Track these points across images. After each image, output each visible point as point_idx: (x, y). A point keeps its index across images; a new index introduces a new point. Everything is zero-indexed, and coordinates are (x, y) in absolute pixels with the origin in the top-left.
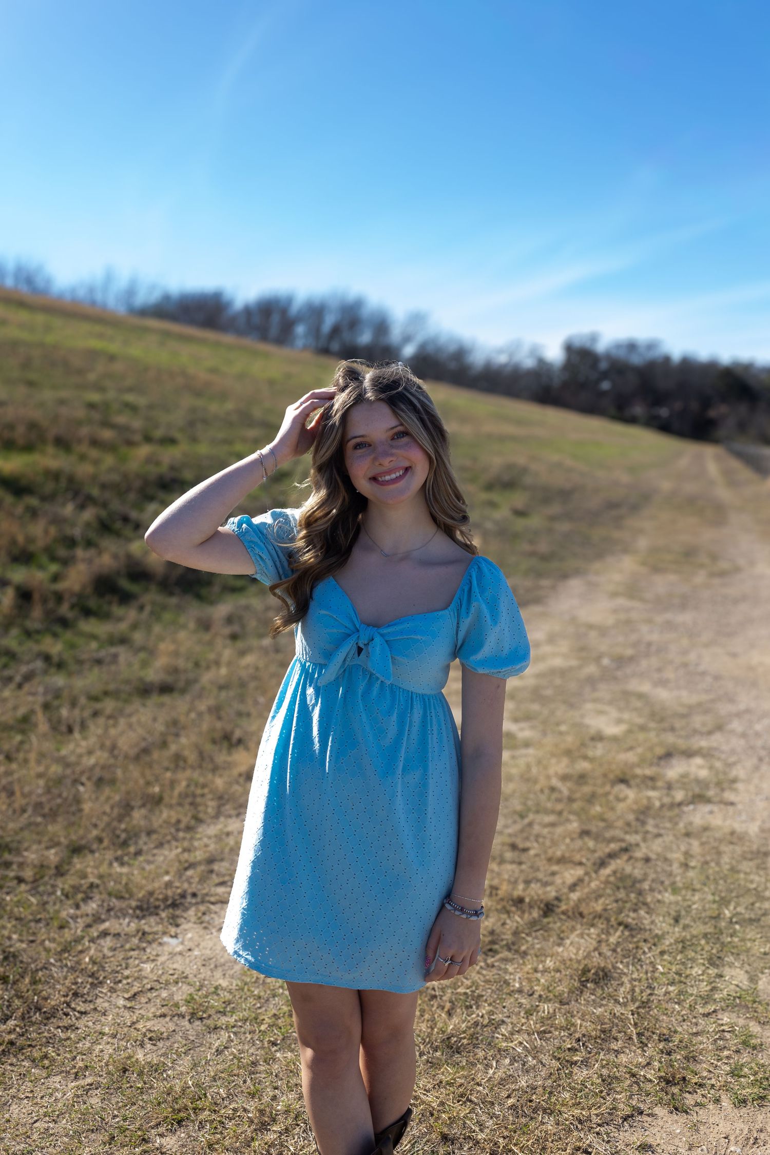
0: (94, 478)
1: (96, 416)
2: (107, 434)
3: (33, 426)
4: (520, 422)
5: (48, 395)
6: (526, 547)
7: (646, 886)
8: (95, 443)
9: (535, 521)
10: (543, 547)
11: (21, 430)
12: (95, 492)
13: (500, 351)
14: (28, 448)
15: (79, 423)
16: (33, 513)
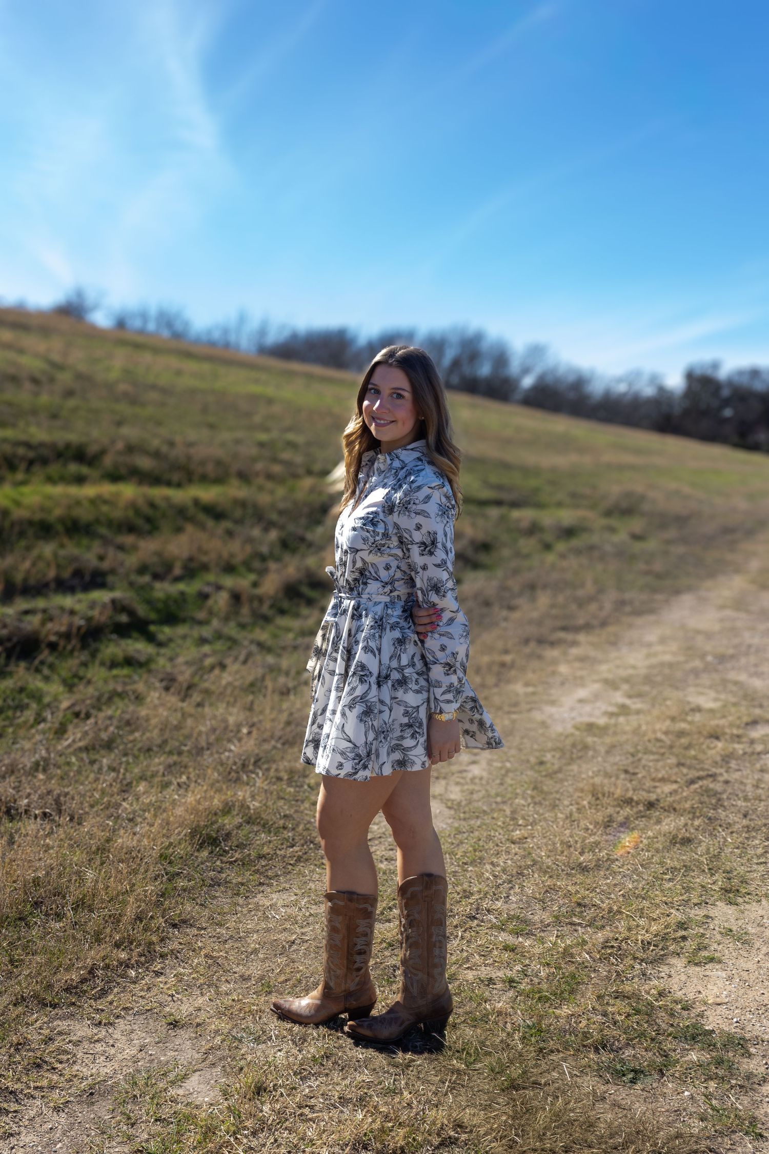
0: (272, 505)
1: (266, 453)
2: (277, 469)
4: (638, 451)
6: (642, 566)
7: (725, 796)
8: (268, 476)
9: (652, 545)
10: (658, 566)
13: (620, 380)
15: (255, 459)
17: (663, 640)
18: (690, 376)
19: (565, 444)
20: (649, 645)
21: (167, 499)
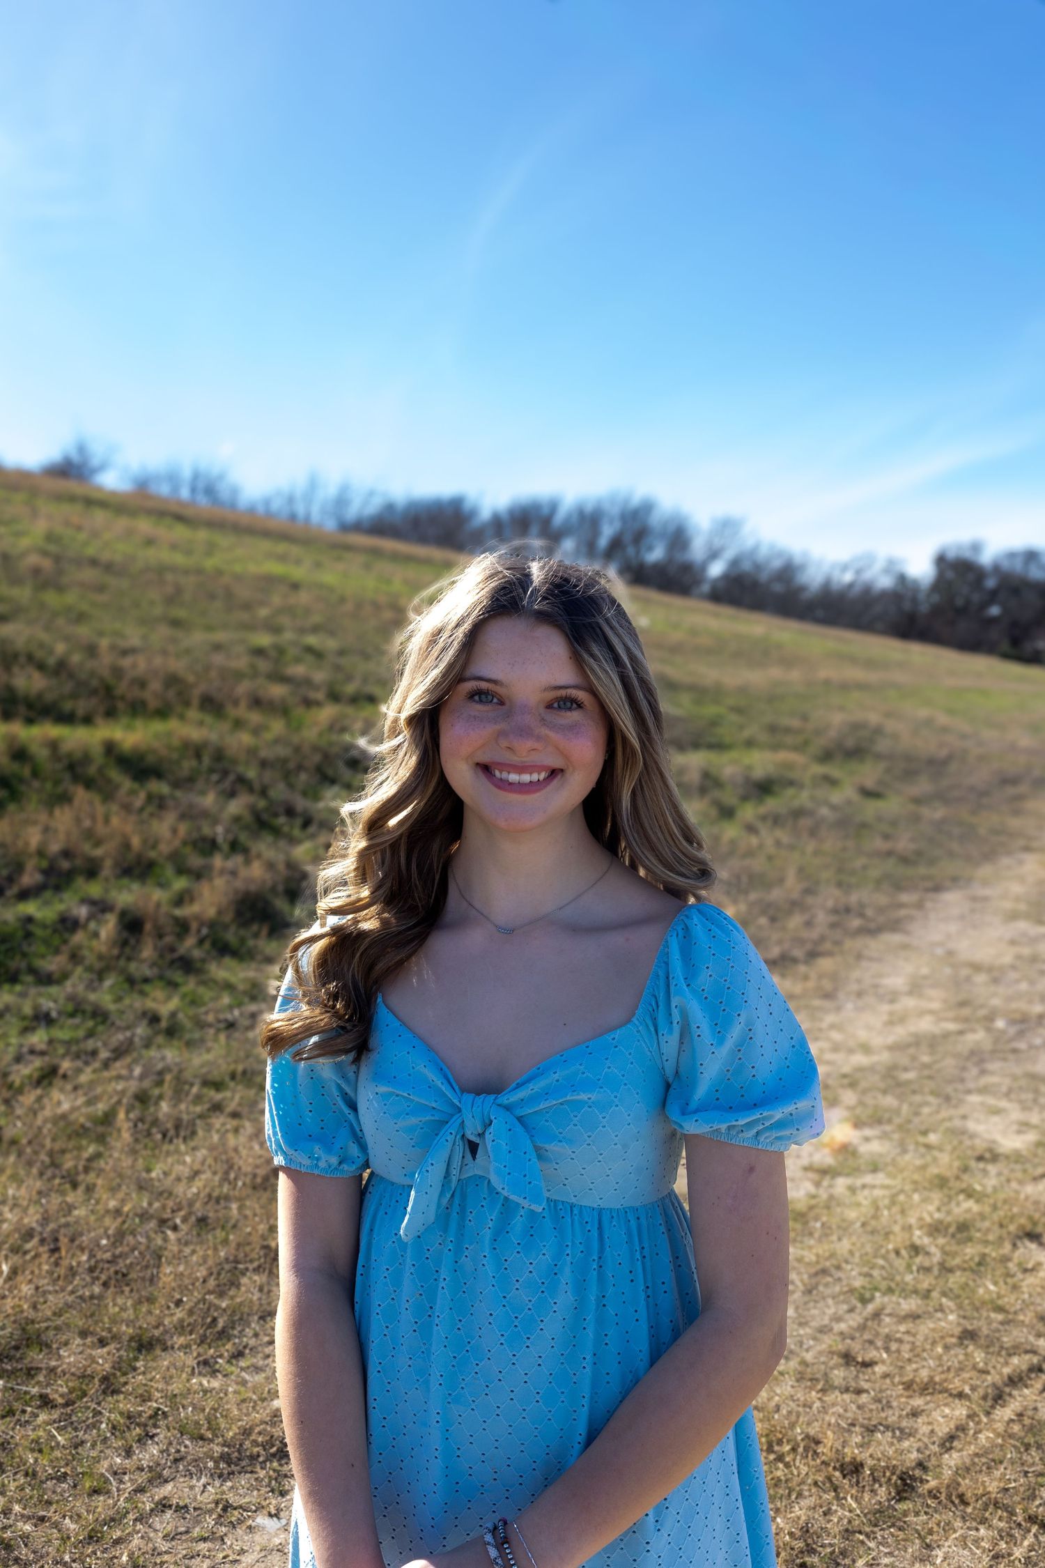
0: (252, 752)
1: (263, 665)
2: (277, 691)
3: (172, 680)
4: (871, 664)
5: (197, 638)
6: (877, 843)
8: (257, 702)
9: (893, 805)
10: (904, 843)
11: (155, 685)
12: (251, 774)
13: (845, 568)
14: (162, 713)
15: (239, 675)
16: (159, 803)
17: (915, 988)
18: (941, 561)
19: (761, 654)
20: (893, 997)
21: (54, 745)
